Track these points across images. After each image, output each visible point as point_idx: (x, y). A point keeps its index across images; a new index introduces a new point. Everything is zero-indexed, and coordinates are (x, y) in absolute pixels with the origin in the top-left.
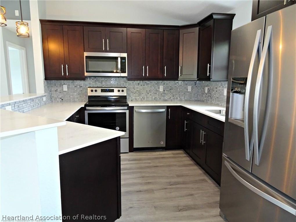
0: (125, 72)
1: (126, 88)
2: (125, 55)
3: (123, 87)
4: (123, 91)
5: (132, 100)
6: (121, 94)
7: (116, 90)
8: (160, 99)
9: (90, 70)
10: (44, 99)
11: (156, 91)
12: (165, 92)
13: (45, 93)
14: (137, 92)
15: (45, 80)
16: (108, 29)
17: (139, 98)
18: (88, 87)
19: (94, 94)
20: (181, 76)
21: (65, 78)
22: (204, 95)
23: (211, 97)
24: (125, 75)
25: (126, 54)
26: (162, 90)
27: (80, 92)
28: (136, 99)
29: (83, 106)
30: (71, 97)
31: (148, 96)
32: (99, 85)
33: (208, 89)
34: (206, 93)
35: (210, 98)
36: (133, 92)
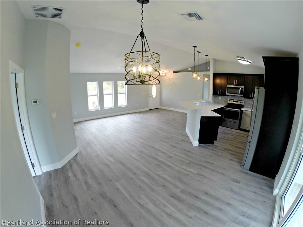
0: (242, 94)
1: (244, 101)
2: (243, 87)
4: (242, 102)
5: (246, 107)
6: (241, 104)
7: (239, 101)
9: (229, 92)
10: (211, 102)
13: (212, 100)
15: (213, 95)
18: (228, 99)
19: (230, 102)
21: (219, 95)
24: (242, 95)
27: (225, 101)
28: (248, 107)
29: (223, 107)
30: (222, 102)
32: (233, 98)
36: (247, 104)
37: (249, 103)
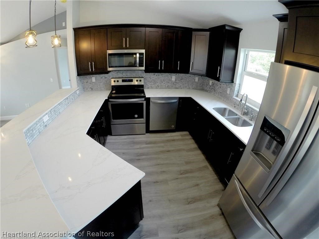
0: (143, 67)
1: (143, 78)
3: (141, 77)
4: (140, 81)
5: (148, 88)
6: (139, 83)
7: (135, 80)
8: (172, 87)
9: (112, 65)
10: (78, 92)
11: (169, 80)
12: (177, 81)
13: (78, 87)
14: (153, 81)
15: (78, 77)
16: (128, 29)
17: (154, 86)
18: (112, 78)
19: (116, 84)
20: (192, 70)
21: (92, 73)
22: (208, 87)
23: (215, 90)
25: (144, 50)
26: (174, 80)
27: (105, 83)
28: (152, 87)
30: (98, 86)
31: (162, 84)
32: (120, 75)
33: (213, 82)
34: (210, 85)
35: (213, 90)
36: (149, 81)
37: (153, 80)
